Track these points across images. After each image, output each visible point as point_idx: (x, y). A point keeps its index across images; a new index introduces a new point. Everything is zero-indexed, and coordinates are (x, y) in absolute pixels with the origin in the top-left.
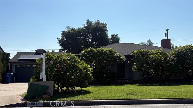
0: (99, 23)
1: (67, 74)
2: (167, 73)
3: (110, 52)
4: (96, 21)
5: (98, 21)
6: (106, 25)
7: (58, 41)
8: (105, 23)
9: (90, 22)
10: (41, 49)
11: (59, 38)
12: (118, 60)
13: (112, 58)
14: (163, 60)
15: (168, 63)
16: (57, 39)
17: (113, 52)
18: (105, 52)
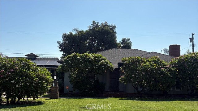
0: (106, 25)
1: (12, 82)
2: (161, 86)
3: (97, 59)
4: (104, 23)
5: (106, 22)
6: (115, 27)
7: (59, 45)
8: (113, 25)
9: (97, 24)
10: (32, 54)
11: (59, 42)
12: (104, 68)
13: (97, 66)
14: (155, 70)
15: (163, 73)
16: (58, 42)
17: (100, 59)
18: (90, 58)
